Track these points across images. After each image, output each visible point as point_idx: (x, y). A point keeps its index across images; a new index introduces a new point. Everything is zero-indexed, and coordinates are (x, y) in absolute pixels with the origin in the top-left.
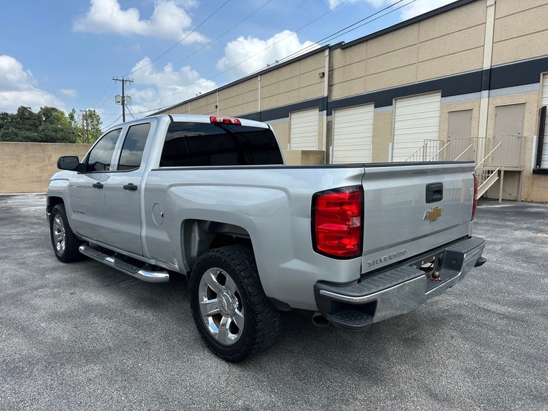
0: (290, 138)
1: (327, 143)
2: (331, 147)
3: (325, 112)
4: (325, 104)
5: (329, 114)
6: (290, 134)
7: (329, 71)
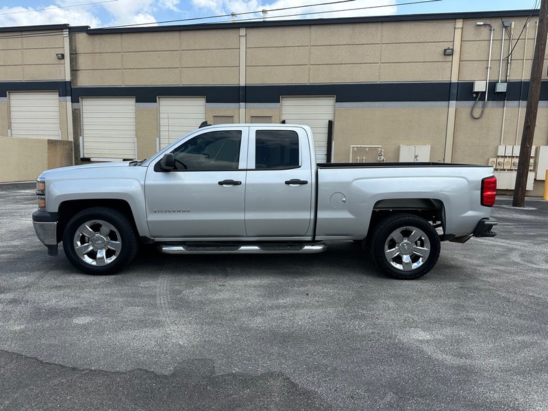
0: (10, 123)
1: (74, 133)
2: (81, 138)
3: (69, 98)
4: (69, 89)
5: (75, 100)
6: (9, 118)
7: (71, 54)
